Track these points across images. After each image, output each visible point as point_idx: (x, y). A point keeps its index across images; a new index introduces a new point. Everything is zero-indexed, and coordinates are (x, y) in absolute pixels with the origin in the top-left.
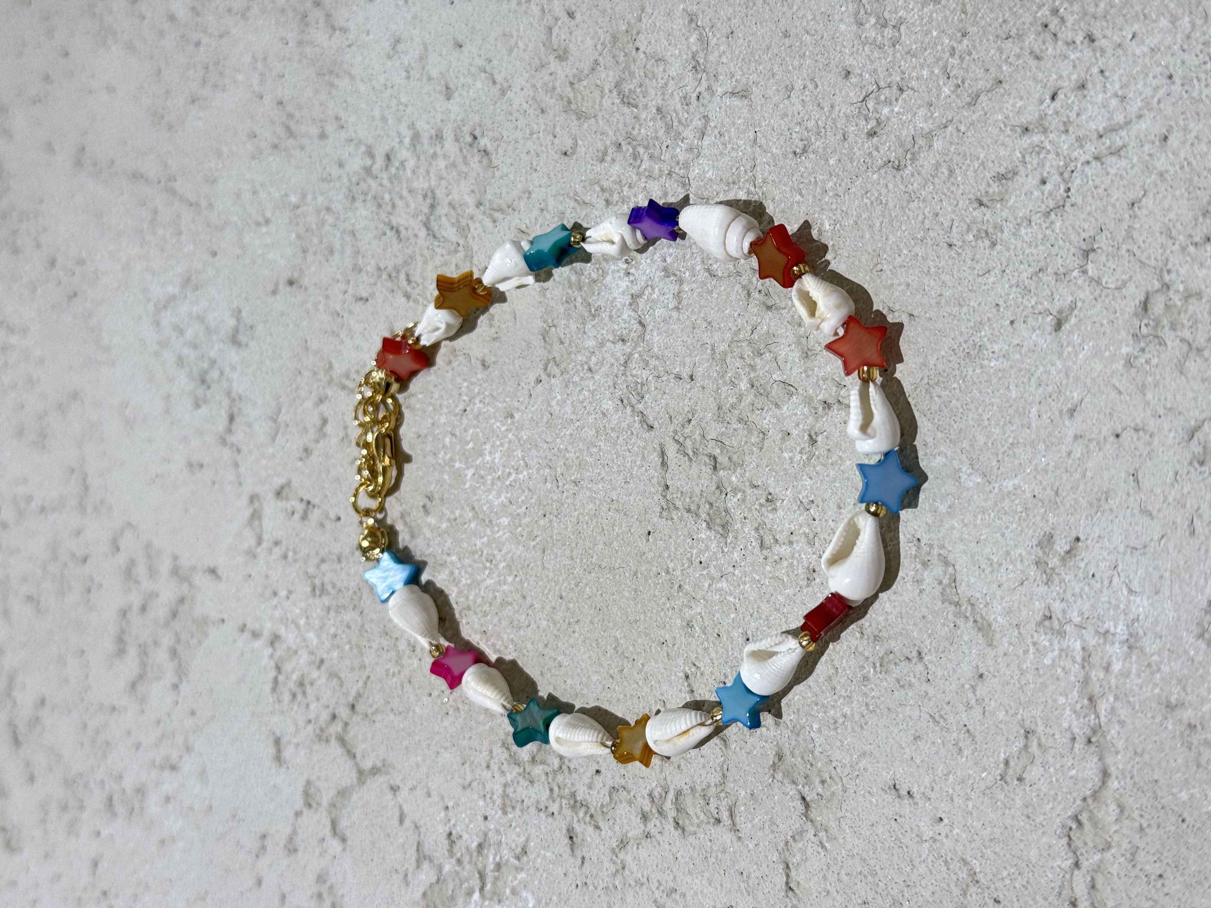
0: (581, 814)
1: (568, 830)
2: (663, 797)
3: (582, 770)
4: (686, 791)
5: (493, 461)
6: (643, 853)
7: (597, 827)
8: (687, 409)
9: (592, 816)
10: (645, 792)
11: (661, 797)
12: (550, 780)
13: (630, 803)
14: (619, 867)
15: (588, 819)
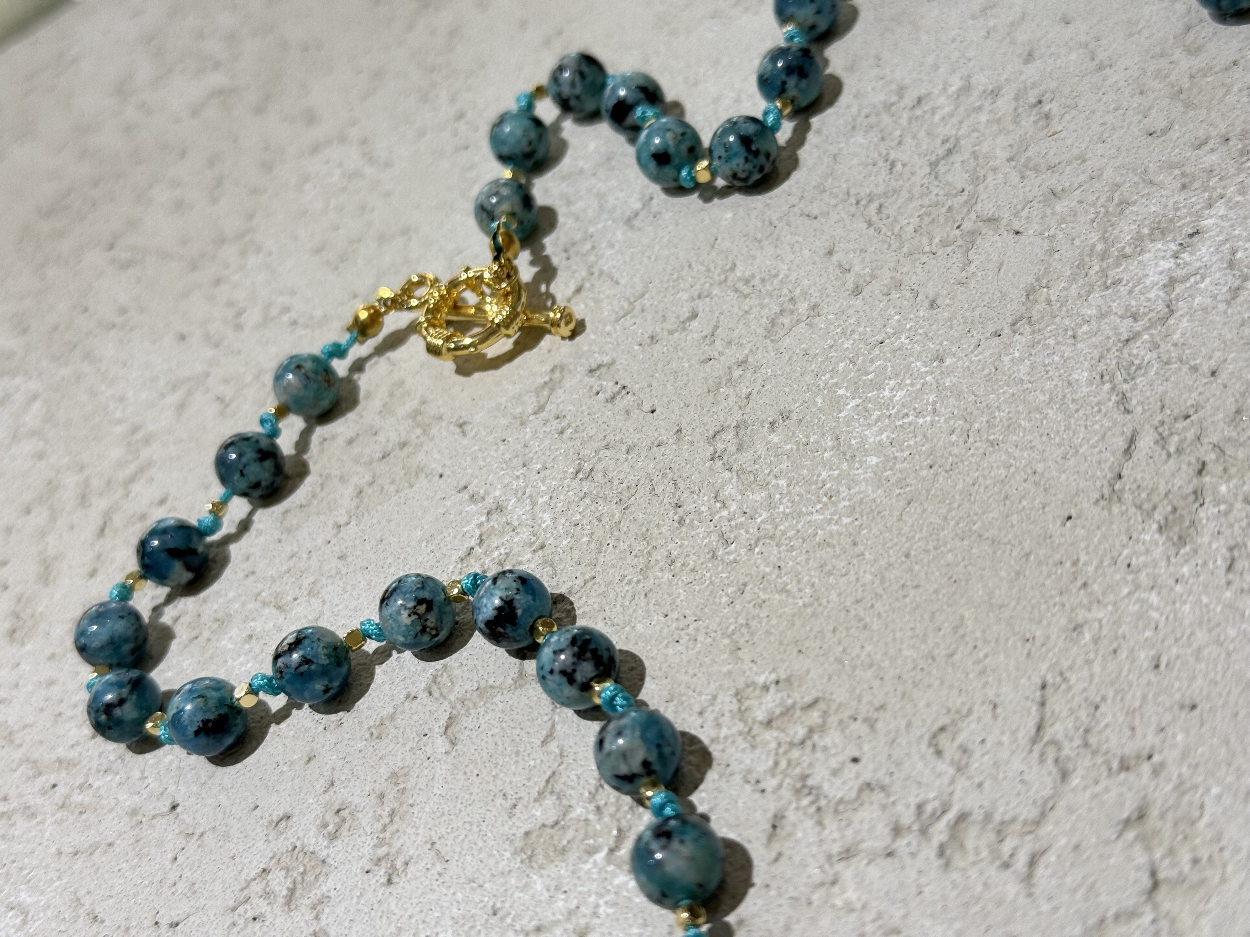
0: (805, 802)
1: (776, 816)
2: (936, 817)
3: (833, 751)
4: (978, 815)
5: (891, 399)
6: (873, 872)
7: (820, 823)
8: (1190, 402)
9: (819, 809)
10: (914, 801)
11: (933, 814)
12: (781, 751)
13: (884, 807)
14: (830, 878)
15: (813, 809)
